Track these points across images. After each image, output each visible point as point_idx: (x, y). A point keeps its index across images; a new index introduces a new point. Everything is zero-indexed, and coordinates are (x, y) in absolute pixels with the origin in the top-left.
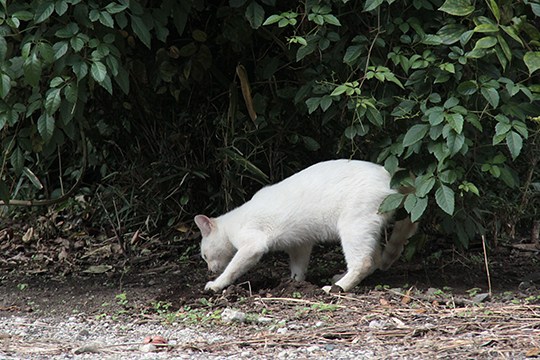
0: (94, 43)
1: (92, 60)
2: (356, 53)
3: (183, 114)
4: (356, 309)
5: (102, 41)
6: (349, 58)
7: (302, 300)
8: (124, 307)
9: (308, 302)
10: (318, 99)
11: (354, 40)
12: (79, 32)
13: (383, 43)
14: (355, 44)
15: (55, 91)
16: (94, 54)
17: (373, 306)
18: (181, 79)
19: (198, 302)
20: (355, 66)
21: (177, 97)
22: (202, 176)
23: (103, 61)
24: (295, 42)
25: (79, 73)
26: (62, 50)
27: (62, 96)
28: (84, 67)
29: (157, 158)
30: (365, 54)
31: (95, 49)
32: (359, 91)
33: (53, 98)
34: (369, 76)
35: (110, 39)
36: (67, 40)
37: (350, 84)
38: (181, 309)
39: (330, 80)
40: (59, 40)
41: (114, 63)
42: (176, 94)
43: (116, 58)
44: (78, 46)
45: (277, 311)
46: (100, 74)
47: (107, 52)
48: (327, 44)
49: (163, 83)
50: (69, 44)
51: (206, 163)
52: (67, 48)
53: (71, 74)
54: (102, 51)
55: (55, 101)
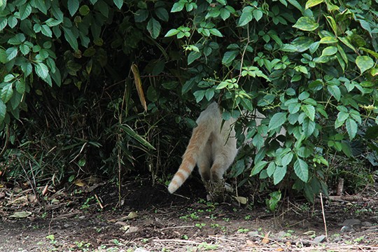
0: (36, 49)
1: (37, 61)
2: (232, 57)
3: (81, 99)
4: (231, 248)
5: (42, 48)
6: (227, 60)
7: (188, 241)
8: (54, 245)
9: (194, 242)
10: (203, 91)
11: (228, 47)
12: (26, 40)
13: (251, 50)
14: (229, 50)
15: (8, 85)
16: (38, 57)
17: (243, 246)
18: (84, 74)
19: (111, 243)
20: (231, 67)
21: (79, 87)
22: (98, 145)
23: (45, 62)
24: (190, 49)
25: (26, 71)
26: (13, 54)
27: (14, 88)
28: (30, 67)
30: (238, 57)
31: (38, 53)
32: (237, 86)
33: (7, 90)
34: (244, 74)
35: (48, 45)
36: (17, 46)
37: (230, 80)
38: (99, 248)
39: (213, 77)
40: (12, 46)
41: (53, 64)
42: (79, 85)
43: (54, 59)
44: (26, 51)
45: (173, 250)
46: (43, 72)
47: (47, 56)
48: (210, 51)
49: (69, 76)
50: (19, 49)
51: (99, 135)
52: (17, 52)
53: (20, 72)
54: (43, 55)
55: (8, 93)
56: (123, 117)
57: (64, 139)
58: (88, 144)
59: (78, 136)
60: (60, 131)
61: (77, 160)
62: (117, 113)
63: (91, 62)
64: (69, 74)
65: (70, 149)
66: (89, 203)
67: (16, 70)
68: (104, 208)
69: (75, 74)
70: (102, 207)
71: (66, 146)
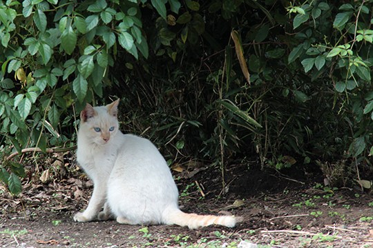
0: (120, 16)
1: (120, 30)
2: (344, 19)
3: (177, 72)
4: (351, 239)
5: (126, 15)
6: (339, 22)
7: (302, 232)
8: (148, 239)
9: (308, 233)
10: (313, 59)
11: (341, 8)
12: (108, 7)
13: (367, 11)
14: (342, 11)
15: (89, 58)
16: (121, 25)
17: (366, 237)
18: (179, 43)
19: (213, 235)
20: (344, 31)
21: (174, 58)
22: (197, 124)
23: (129, 31)
24: (295, 11)
25: (109, 42)
26: (93, 22)
27: (95, 61)
28: (113, 37)
29: (153, 110)
30: (352, 19)
31: (121, 21)
32: (351, 52)
33: (87, 64)
34: (359, 38)
35: (133, 12)
36: (97, 14)
37: (343, 46)
38: (199, 241)
39: (323, 43)
40: (92, 14)
41: (138, 32)
42: (173, 56)
43: (139, 28)
44: (107, 19)
45: (283, 242)
46: (128, 43)
47: (131, 24)
48: (319, 13)
49: (162, 47)
50: (100, 17)
51: (198, 113)
52: (97, 21)
53: (102, 43)
54: (127, 23)
55: (89, 67)
56: (224, 91)
57: (159, 118)
58: (186, 123)
59: (174, 115)
60: (154, 109)
61: (175, 141)
62: (217, 87)
63: (186, 29)
64: (162, 44)
65: (166, 130)
66: (189, 190)
67: (98, 41)
68: (206, 196)
69: (168, 44)
70: (203, 195)
71: (161, 126)
